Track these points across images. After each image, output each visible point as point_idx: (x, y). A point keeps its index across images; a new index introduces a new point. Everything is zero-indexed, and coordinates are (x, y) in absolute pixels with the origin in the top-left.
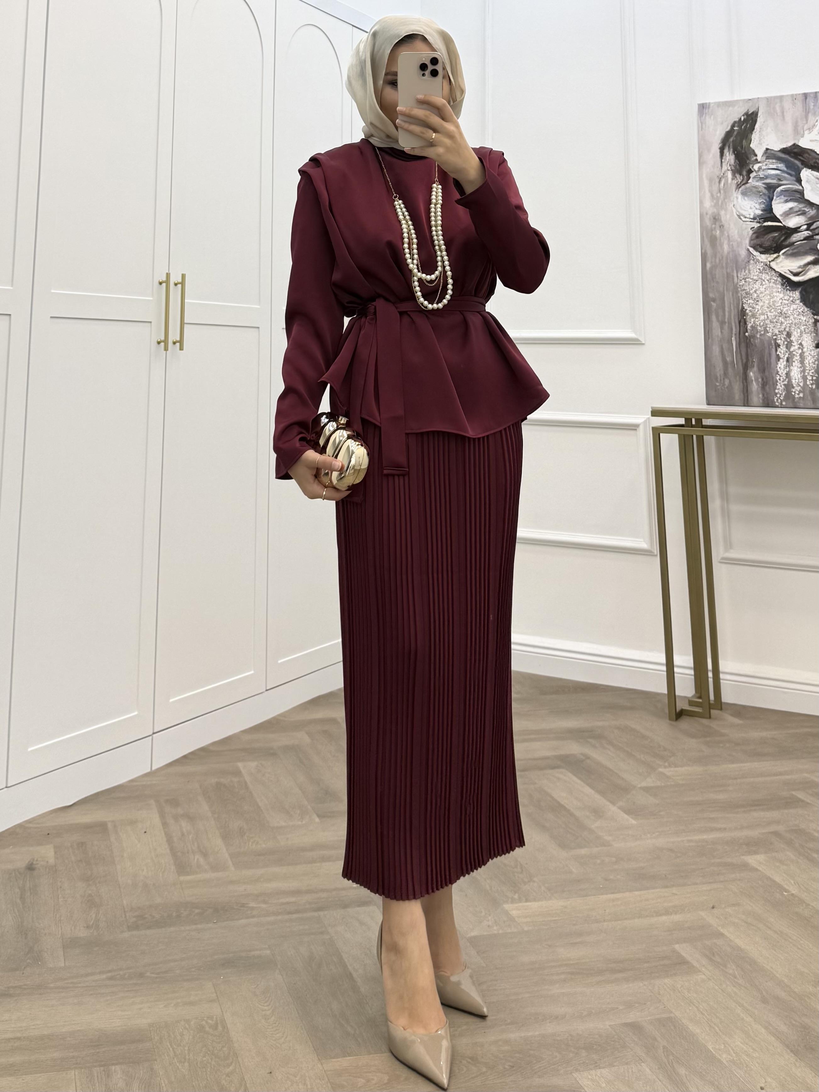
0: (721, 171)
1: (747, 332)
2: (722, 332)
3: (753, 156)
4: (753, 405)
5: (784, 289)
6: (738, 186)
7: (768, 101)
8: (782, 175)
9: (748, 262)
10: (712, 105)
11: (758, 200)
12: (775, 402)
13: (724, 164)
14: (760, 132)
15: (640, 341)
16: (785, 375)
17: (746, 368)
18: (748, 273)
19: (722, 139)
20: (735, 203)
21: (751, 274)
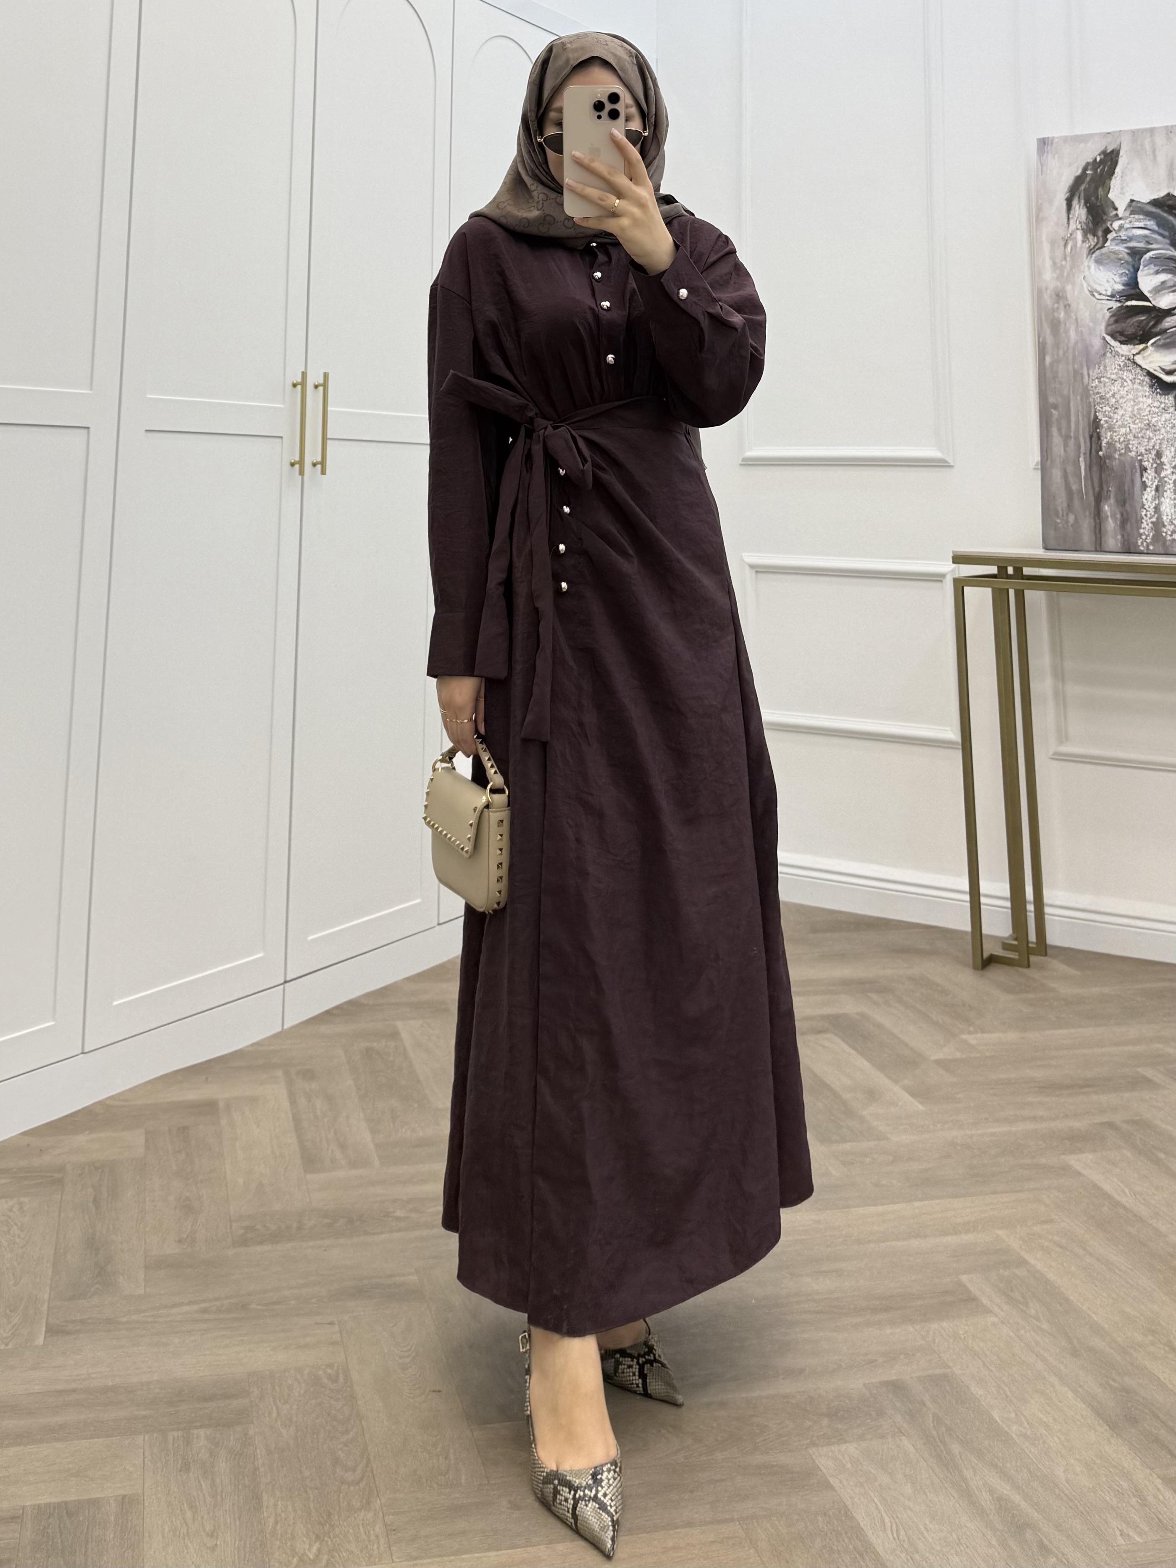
0: (1068, 230)
1: (1101, 450)
2: (1065, 450)
3: (1112, 209)
4: (1107, 549)
5: (1153, 393)
6: (1091, 251)
7: (1134, 136)
8: (1152, 237)
9: (1104, 355)
10: (1056, 141)
11: (1117, 271)
12: (1139, 546)
13: (1071, 221)
14: (1122, 177)
15: (949, 463)
16: (1153, 510)
17: (1099, 499)
18: (1102, 370)
19: (1070, 186)
20: (1086, 273)
21: (1107, 372)
